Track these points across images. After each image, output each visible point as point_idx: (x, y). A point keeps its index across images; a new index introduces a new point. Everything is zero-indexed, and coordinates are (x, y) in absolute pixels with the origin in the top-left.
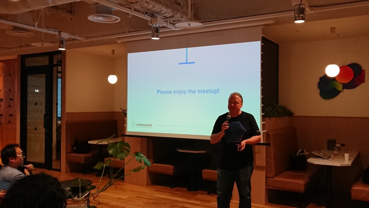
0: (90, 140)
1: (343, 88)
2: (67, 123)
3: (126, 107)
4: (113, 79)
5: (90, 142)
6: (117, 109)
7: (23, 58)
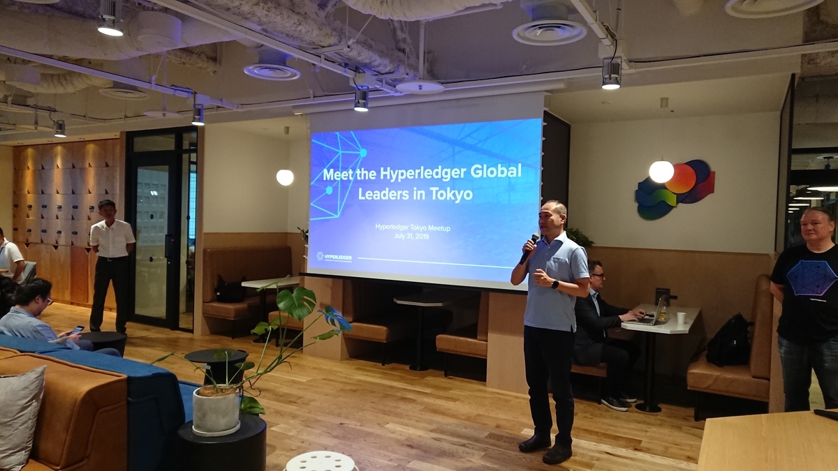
0: (245, 280)
1: (678, 202)
2: (205, 251)
5: (244, 284)
7: (130, 136)
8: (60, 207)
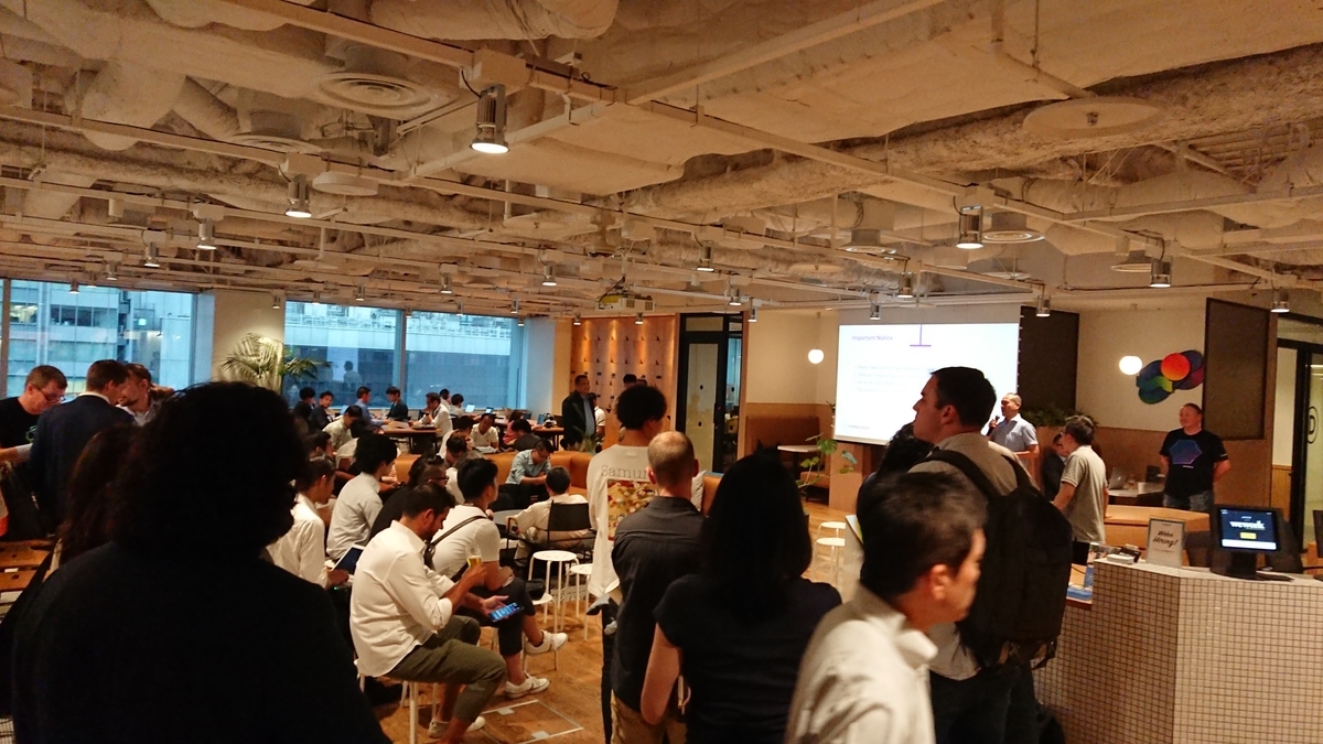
0: (780, 445)
1: (1174, 388)
2: (747, 418)
3: (835, 400)
4: (816, 356)
5: (779, 448)
6: (819, 400)
7: (683, 317)
8: (614, 375)
